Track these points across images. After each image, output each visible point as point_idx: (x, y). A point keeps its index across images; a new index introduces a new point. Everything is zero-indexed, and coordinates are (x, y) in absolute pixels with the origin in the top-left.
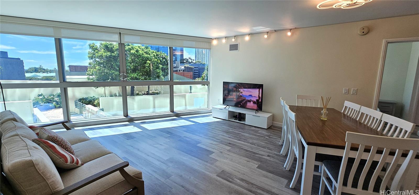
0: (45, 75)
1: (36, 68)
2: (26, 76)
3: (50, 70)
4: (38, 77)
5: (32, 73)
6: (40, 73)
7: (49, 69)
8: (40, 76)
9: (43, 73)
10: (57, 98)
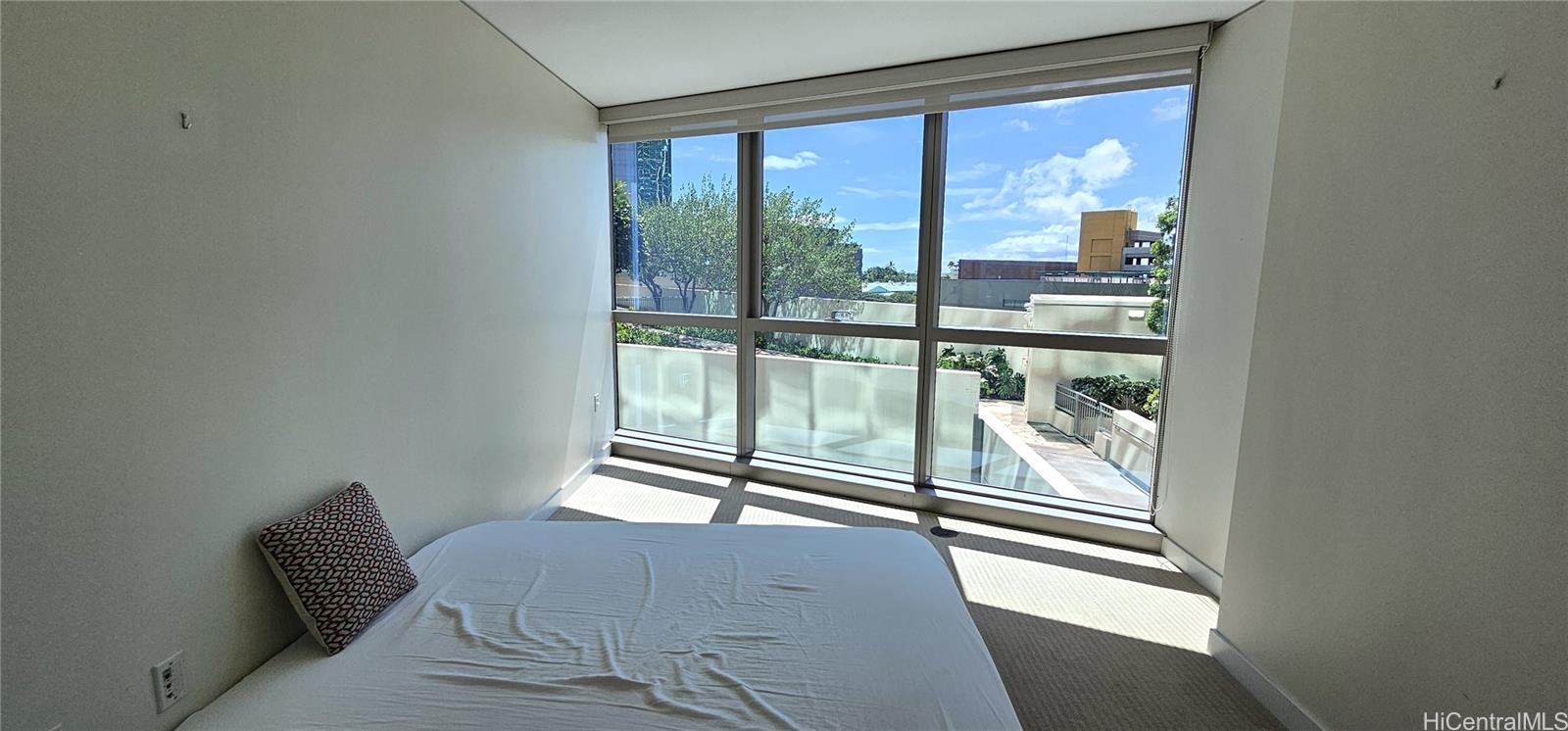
0: (898, 287)
6: (887, 282)
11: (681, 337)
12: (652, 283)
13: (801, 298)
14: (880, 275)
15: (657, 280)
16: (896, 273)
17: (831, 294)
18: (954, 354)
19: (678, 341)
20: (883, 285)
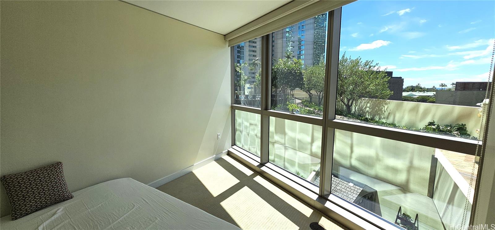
0: (422, 94)
1: (413, 87)
2: (403, 95)
3: (428, 89)
4: (414, 97)
5: (408, 91)
6: (416, 92)
7: (427, 87)
8: (415, 96)
9: (419, 92)
10: (456, 132)
11: (316, 111)
12: (309, 92)
13: (363, 98)
14: (412, 89)
15: (311, 92)
16: (421, 88)
17: (376, 97)
18: (434, 125)
19: (314, 112)
20: (414, 93)
